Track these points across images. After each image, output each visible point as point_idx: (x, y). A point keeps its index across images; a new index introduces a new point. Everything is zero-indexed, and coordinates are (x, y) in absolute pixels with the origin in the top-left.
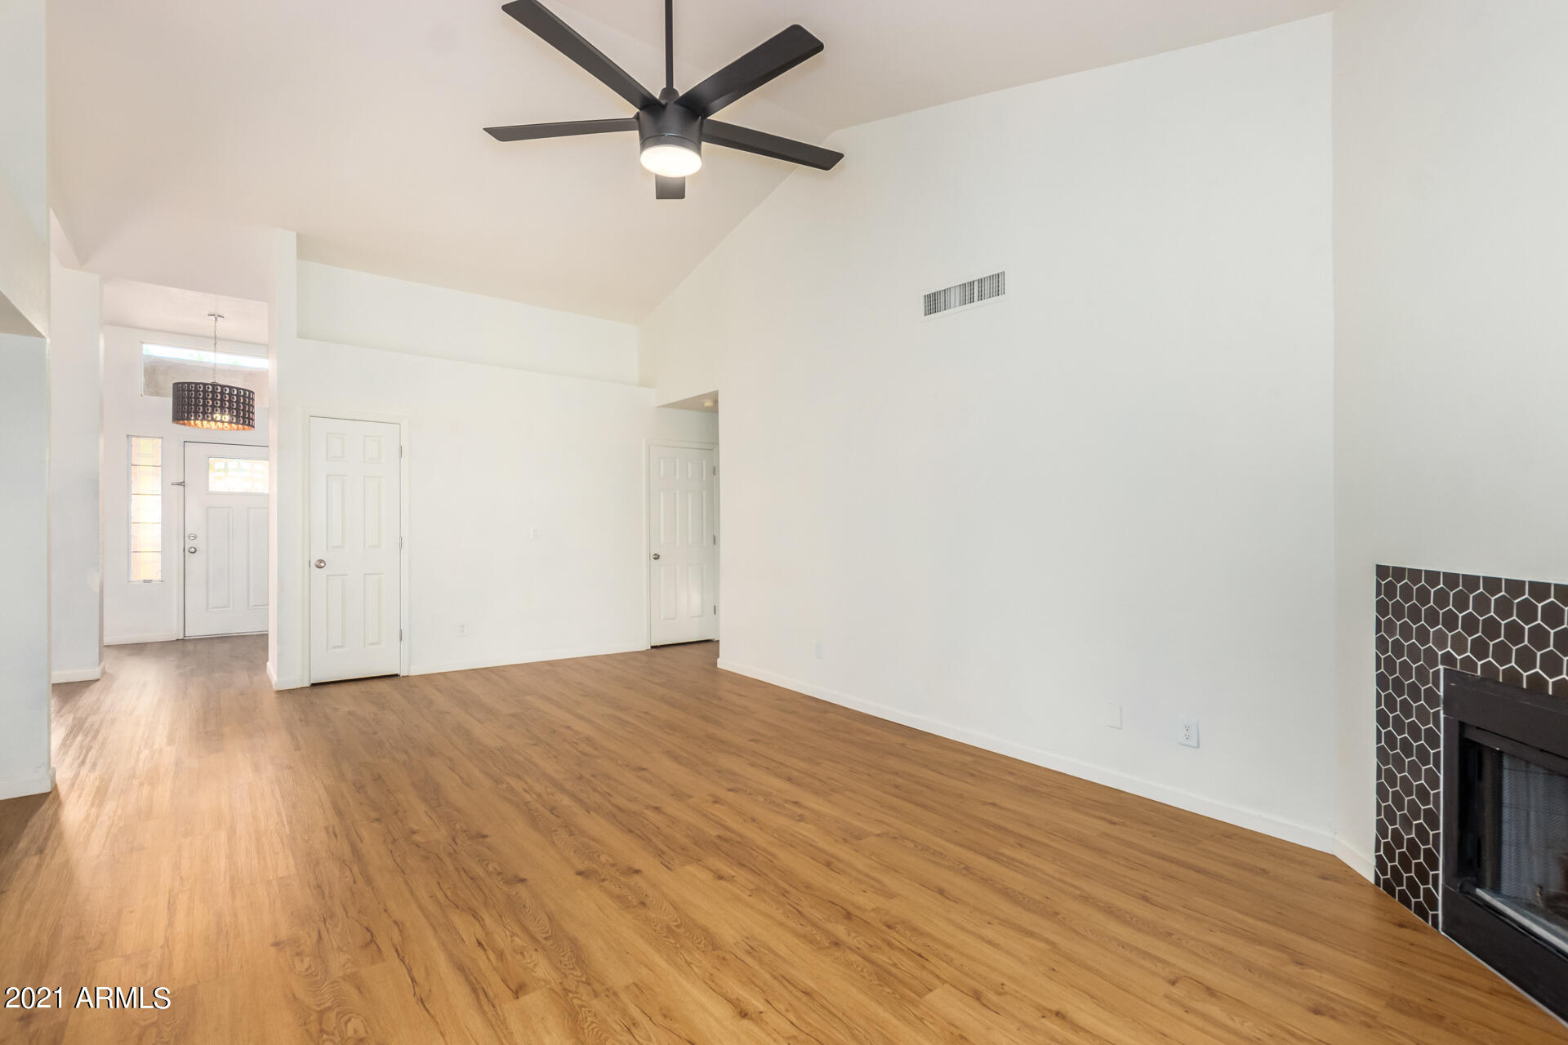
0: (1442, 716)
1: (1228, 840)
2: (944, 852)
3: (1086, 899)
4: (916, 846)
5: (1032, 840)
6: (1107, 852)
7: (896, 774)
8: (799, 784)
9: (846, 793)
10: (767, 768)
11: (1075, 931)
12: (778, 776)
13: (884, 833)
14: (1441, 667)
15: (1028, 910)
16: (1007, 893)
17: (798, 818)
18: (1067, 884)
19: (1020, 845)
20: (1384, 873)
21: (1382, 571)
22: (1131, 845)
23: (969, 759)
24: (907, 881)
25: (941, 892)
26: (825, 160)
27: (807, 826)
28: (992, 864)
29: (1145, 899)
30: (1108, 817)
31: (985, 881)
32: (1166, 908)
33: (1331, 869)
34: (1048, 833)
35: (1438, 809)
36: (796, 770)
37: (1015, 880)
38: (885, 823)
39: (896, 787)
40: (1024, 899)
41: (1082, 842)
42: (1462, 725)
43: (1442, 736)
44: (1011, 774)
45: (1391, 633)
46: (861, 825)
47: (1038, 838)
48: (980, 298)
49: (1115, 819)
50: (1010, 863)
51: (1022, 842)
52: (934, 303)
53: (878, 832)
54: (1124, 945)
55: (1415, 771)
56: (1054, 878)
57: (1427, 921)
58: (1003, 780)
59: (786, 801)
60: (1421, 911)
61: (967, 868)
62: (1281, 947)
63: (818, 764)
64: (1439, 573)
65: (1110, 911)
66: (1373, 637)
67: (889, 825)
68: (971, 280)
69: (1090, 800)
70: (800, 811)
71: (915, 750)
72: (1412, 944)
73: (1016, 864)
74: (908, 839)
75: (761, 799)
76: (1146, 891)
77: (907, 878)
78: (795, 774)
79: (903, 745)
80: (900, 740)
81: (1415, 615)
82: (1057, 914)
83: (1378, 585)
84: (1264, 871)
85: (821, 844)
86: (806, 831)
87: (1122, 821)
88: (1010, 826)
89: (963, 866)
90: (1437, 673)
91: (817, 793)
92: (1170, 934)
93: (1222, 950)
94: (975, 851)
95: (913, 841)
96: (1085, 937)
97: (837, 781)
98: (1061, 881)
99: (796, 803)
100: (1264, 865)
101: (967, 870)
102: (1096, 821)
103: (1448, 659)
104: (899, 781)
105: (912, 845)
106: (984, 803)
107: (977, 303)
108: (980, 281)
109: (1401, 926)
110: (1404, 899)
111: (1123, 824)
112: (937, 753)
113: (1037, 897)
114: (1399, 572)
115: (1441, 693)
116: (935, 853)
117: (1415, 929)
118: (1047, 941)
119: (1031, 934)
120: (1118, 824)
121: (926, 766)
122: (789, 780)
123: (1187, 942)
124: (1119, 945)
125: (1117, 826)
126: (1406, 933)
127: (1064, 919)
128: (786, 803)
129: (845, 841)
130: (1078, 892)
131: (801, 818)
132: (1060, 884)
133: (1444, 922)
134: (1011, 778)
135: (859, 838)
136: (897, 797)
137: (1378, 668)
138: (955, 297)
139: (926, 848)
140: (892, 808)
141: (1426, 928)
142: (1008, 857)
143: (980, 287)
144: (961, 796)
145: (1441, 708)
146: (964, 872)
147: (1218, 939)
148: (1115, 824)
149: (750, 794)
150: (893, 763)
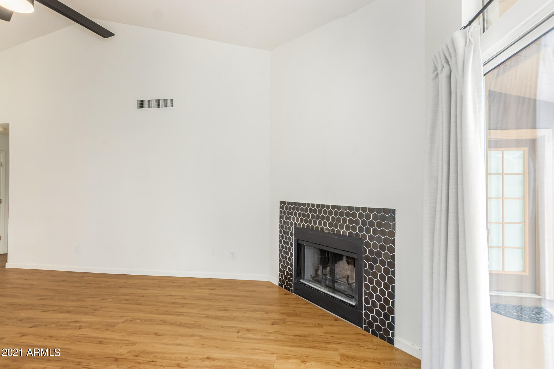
0: (294, 238)
1: (244, 285)
2: (154, 319)
3: (208, 317)
4: (141, 321)
5: (186, 303)
6: (212, 300)
7: (126, 295)
8: (75, 313)
9: (102, 309)
10: (54, 310)
11: (208, 329)
12: (61, 312)
13: (125, 320)
14: (294, 226)
15: (190, 328)
16: (181, 325)
17: (78, 328)
18: (202, 314)
19: (182, 306)
20: (281, 282)
21: (281, 202)
22: (218, 295)
23: (156, 281)
24: (141, 335)
25: (156, 334)
26: (105, 33)
27: (85, 330)
28: (174, 317)
29: (226, 310)
30: (210, 288)
31: (172, 324)
32: (232, 311)
33: (269, 285)
34: (191, 299)
35: (293, 262)
36: (71, 307)
37: (183, 319)
38: (125, 316)
39: (127, 300)
40: (188, 325)
41: (204, 299)
42: (298, 240)
43: (294, 243)
44: (174, 282)
45: (283, 219)
46: (113, 320)
47: (188, 302)
48: (163, 106)
49: (212, 288)
50: (181, 314)
51: (183, 305)
52: (142, 104)
53: (122, 321)
54: (222, 327)
55: (288, 253)
56: (196, 314)
57: (290, 291)
58: (171, 285)
59: (70, 322)
60: (289, 290)
61: (164, 322)
62: (263, 310)
63: (84, 301)
64: (293, 202)
65: (217, 318)
66: (279, 220)
67: (127, 316)
68: (159, 99)
69: (203, 284)
70: (78, 325)
71: (132, 283)
72: (288, 298)
73: (183, 314)
74: (137, 319)
75: (53, 325)
76: (225, 308)
77: (141, 334)
78: (71, 309)
79: (126, 282)
80: (125, 281)
81: (288, 214)
82: (200, 325)
83: (280, 206)
84: (254, 291)
85: (94, 335)
86: (84, 332)
87: (214, 288)
88: (178, 301)
89: (163, 321)
90: (293, 228)
91: (86, 314)
92: (235, 318)
93: (249, 317)
94: (167, 314)
95: (140, 319)
96: (210, 329)
97: (97, 306)
98: (199, 314)
99: (75, 322)
100: (254, 289)
101: (165, 322)
102: (207, 290)
103: (295, 224)
104: (128, 297)
105: (139, 321)
106: (166, 296)
107: (161, 108)
108: (163, 100)
109: (285, 294)
110: (285, 288)
111: (215, 289)
112: (142, 282)
113: (193, 322)
114: (285, 203)
115: (294, 233)
116: (150, 321)
117: (288, 294)
118: (199, 336)
119: (193, 336)
120: (214, 289)
121: (139, 288)
122: (69, 312)
123: (240, 319)
124: (221, 328)
125: (213, 290)
126: (287, 296)
127: (203, 326)
128: (69, 323)
129: (107, 329)
130: (206, 316)
131: (80, 327)
132: (199, 315)
133: (294, 291)
134: (174, 284)
135: (114, 326)
136: (127, 304)
137: (280, 228)
138: (152, 104)
139: (146, 320)
140: (127, 309)
141: (290, 293)
142: (180, 312)
143: (163, 103)
144: (156, 296)
145: (293, 237)
146: (164, 323)
147: (247, 314)
148: (212, 289)
149: (46, 325)
150: (123, 291)
